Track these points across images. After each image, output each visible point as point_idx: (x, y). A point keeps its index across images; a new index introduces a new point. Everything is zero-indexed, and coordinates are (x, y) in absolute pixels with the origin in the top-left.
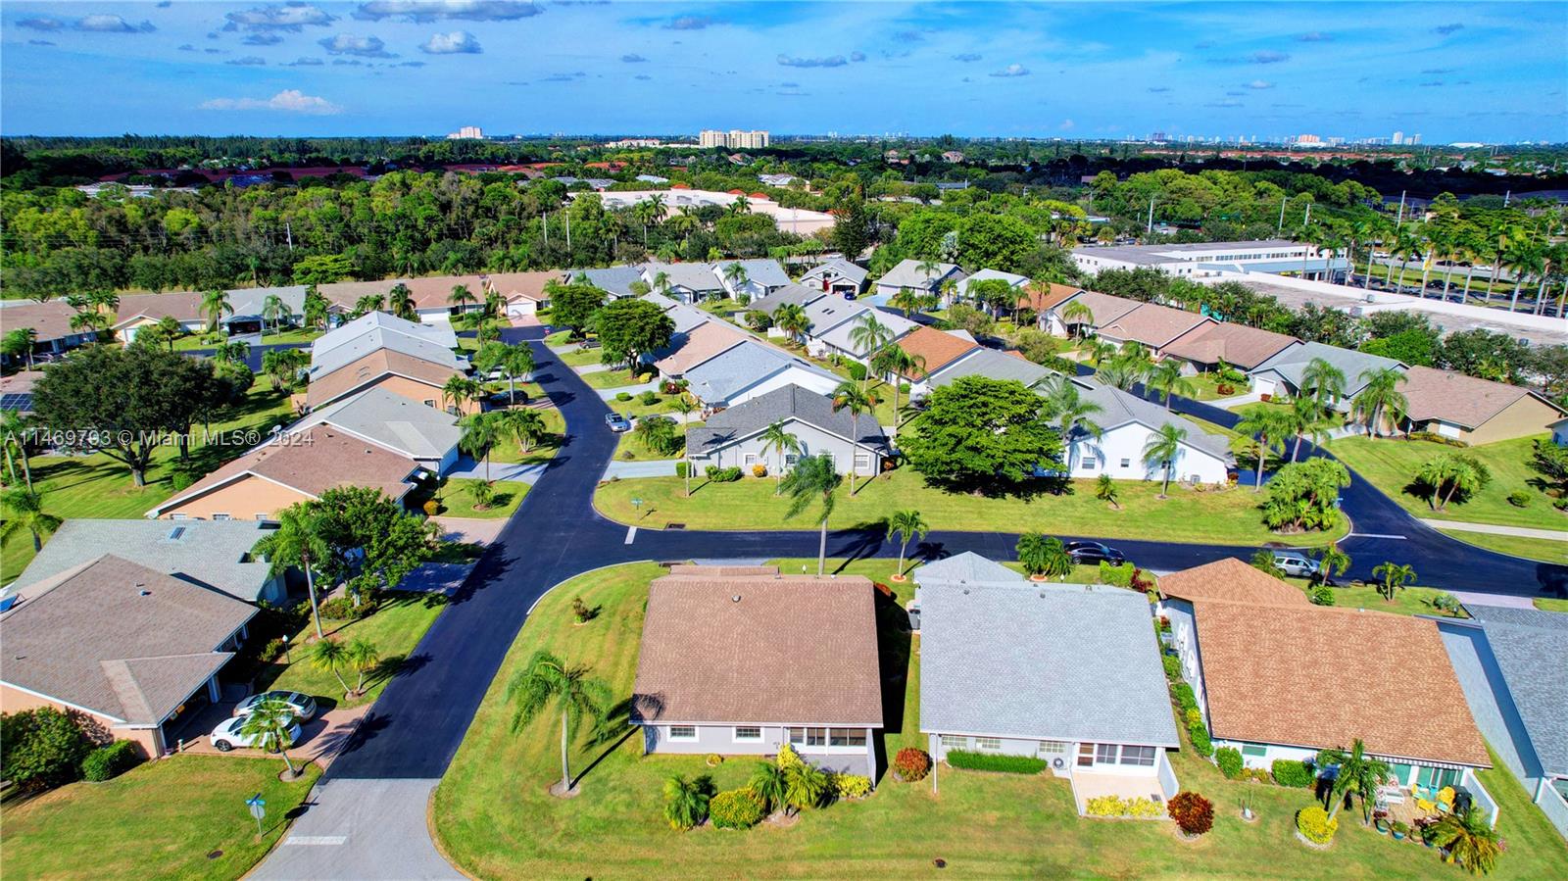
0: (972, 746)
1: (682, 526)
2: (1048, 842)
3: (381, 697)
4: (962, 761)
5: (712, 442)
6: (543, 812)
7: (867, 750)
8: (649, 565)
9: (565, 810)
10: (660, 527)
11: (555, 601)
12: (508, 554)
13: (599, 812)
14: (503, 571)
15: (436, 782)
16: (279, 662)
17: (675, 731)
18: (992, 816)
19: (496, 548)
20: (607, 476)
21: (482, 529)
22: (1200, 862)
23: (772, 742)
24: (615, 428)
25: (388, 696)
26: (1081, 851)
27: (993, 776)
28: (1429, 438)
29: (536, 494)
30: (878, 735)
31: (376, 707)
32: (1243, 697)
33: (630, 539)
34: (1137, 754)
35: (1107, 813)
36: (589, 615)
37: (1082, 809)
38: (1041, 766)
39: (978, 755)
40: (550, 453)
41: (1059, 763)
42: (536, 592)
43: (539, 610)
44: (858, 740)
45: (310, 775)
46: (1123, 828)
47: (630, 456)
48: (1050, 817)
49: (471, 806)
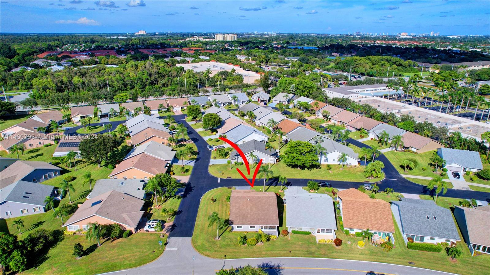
0: (296, 229)
1: (230, 178)
2: (311, 248)
3: (175, 220)
4: (294, 232)
5: (236, 156)
6: (214, 243)
7: (276, 230)
8: (225, 188)
9: (218, 243)
10: (226, 178)
11: (206, 197)
12: (192, 185)
13: (225, 243)
14: (192, 190)
15: (191, 238)
16: (151, 212)
17: (238, 227)
18: (300, 243)
19: (189, 184)
20: (210, 164)
21: (185, 179)
22: (339, 251)
23: (257, 229)
24: (210, 149)
25: (176, 219)
26: (317, 249)
27: (300, 235)
28: (409, 151)
29: (195, 168)
30: (278, 227)
31: (174, 222)
32: (350, 220)
33: (219, 181)
34: (328, 231)
35: (322, 242)
36: (215, 201)
37: (318, 242)
38: (310, 233)
39: (298, 231)
40: (196, 157)
41: (313, 233)
42: (201, 195)
43: (203, 200)
44: (274, 228)
45: (166, 237)
46: (325, 245)
47: (215, 158)
48: (311, 243)
49: (200, 242)
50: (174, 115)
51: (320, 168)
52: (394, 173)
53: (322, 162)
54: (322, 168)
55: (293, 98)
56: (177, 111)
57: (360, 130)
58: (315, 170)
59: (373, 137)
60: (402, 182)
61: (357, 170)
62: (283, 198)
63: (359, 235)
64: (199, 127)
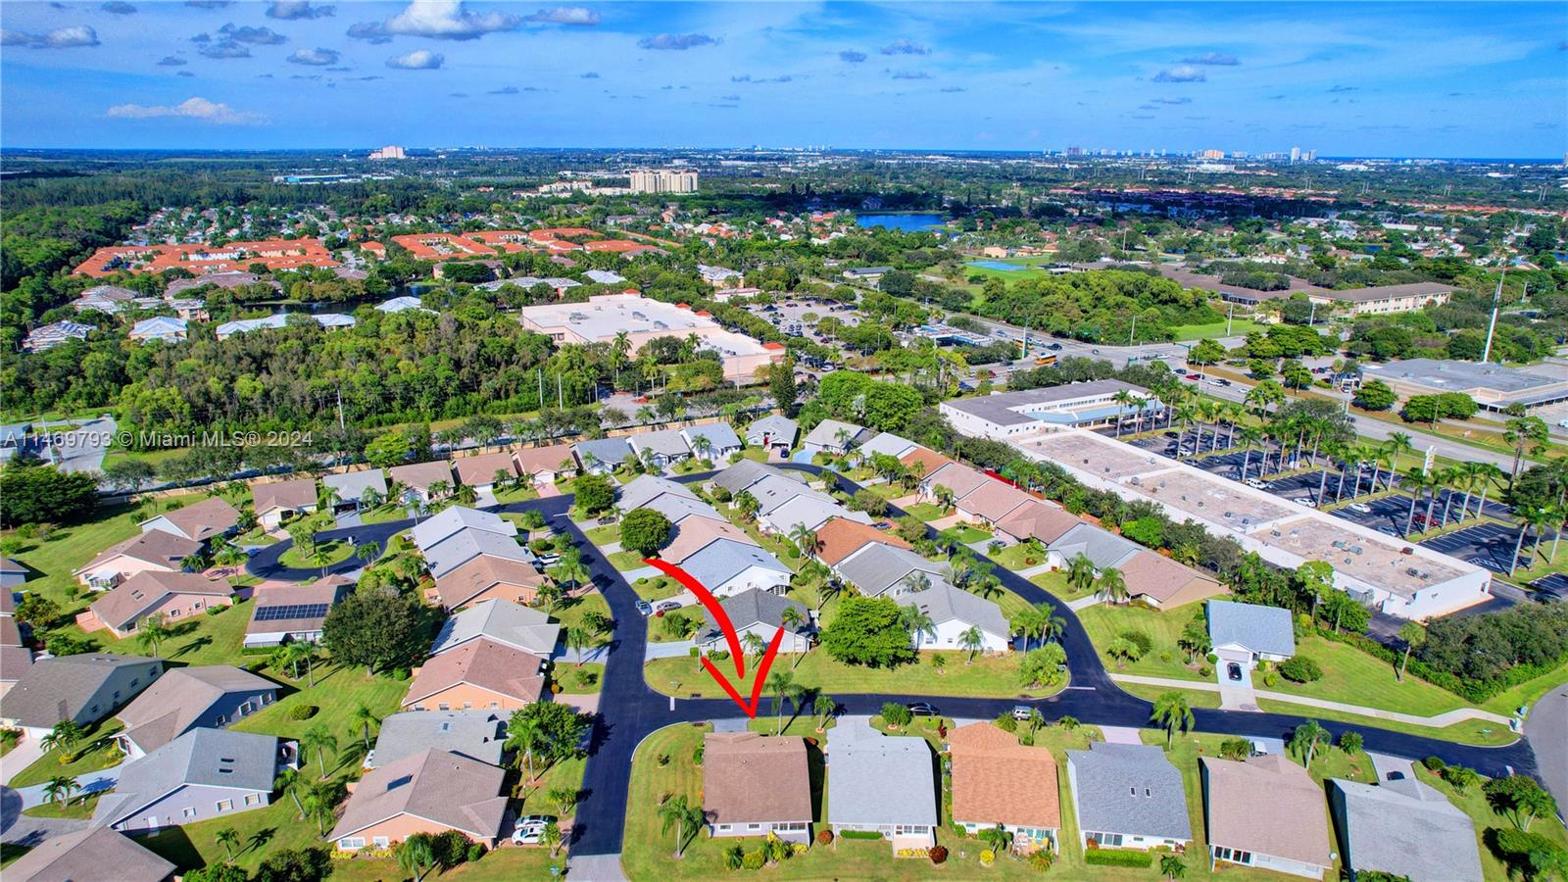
0: (850, 829)
1: (699, 695)
2: (880, 869)
3: (577, 814)
4: (846, 834)
5: (711, 635)
6: (671, 865)
7: (806, 831)
8: (686, 725)
9: (680, 865)
10: (688, 697)
11: (644, 752)
12: (607, 723)
13: (695, 865)
14: (608, 734)
15: (619, 855)
16: (520, 797)
17: (723, 827)
18: (858, 859)
19: (599, 717)
20: (648, 658)
21: (588, 702)
22: (939, 875)
23: (764, 829)
24: (643, 613)
25: (580, 812)
26: (893, 872)
27: (860, 841)
28: (1141, 604)
29: (610, 671)
30: (810, 825)
31: (576, 820)
32: (967, 802)
33: (672, 708)
34: (918, 829)
35: (905, 855)
36: (665, 761)
37: (896, 855)
38: (881, 835)
39: (853, 832)
40: (608, 637)
41: (888, 834)
42: (632, 748)
43: (637, 759)
44: (802, 827)
45: (562, 856)
46: (911, 862)
47: (658, 639)
48: (882, 858)
49: (639, 866)
50: (536, 497)
51: (917, 661)
52: (1091, 671)
53: (923, 646)
54: (922, 662)
55: (859, 439)
56: (545, 485)
57: (1026, 541)
58: (903, 669)
59: (1057, 565)
60: (1106, 696)
61: (1003, 665)
62: (825, 751)
63: (984, 834)
64: (609, 539)
